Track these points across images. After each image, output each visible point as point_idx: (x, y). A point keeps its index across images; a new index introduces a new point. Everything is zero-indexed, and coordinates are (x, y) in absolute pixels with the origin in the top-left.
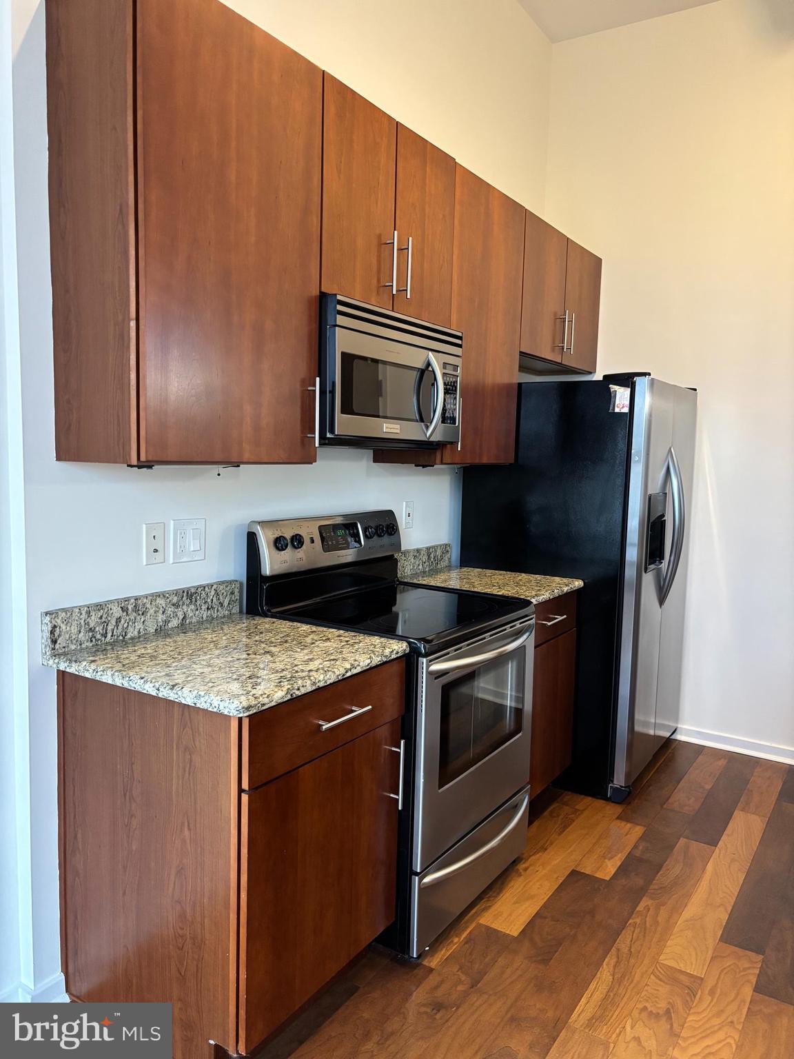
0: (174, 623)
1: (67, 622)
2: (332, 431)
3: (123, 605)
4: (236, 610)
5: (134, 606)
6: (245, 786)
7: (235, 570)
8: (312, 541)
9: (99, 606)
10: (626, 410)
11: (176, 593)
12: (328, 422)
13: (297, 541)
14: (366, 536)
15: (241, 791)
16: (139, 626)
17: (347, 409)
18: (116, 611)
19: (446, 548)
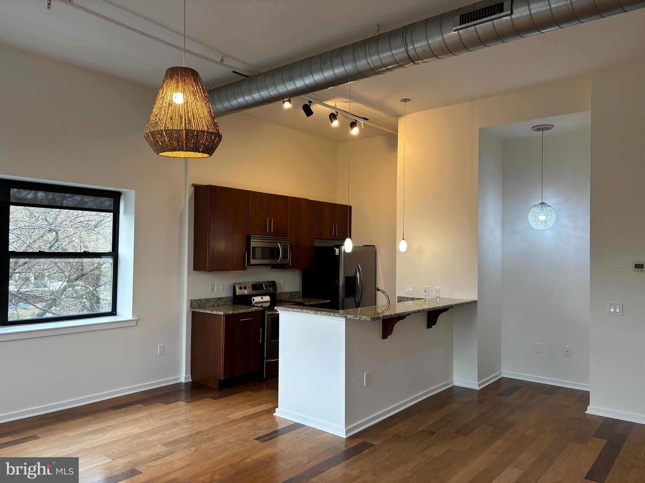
0: (216, 305)
1: (194, 302)
2: (250, 263)
3: (205, 300)
4: (230, 303)
5: (208, 300)
6: (224, 328)
7: (230, 294)
8: (249, 288)
9: (200, 300)
10: (338, 254)
11: (216, 298)
12: (249, 261)
13: (245, 288)
14: (265, 287)
15: (223, 329)
16: (208, 304)
17: (254, 258)
18: (204, 301)
19: (297, 292)
